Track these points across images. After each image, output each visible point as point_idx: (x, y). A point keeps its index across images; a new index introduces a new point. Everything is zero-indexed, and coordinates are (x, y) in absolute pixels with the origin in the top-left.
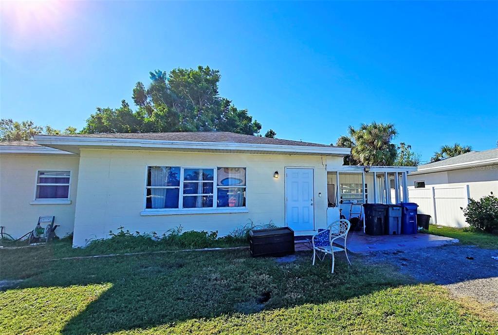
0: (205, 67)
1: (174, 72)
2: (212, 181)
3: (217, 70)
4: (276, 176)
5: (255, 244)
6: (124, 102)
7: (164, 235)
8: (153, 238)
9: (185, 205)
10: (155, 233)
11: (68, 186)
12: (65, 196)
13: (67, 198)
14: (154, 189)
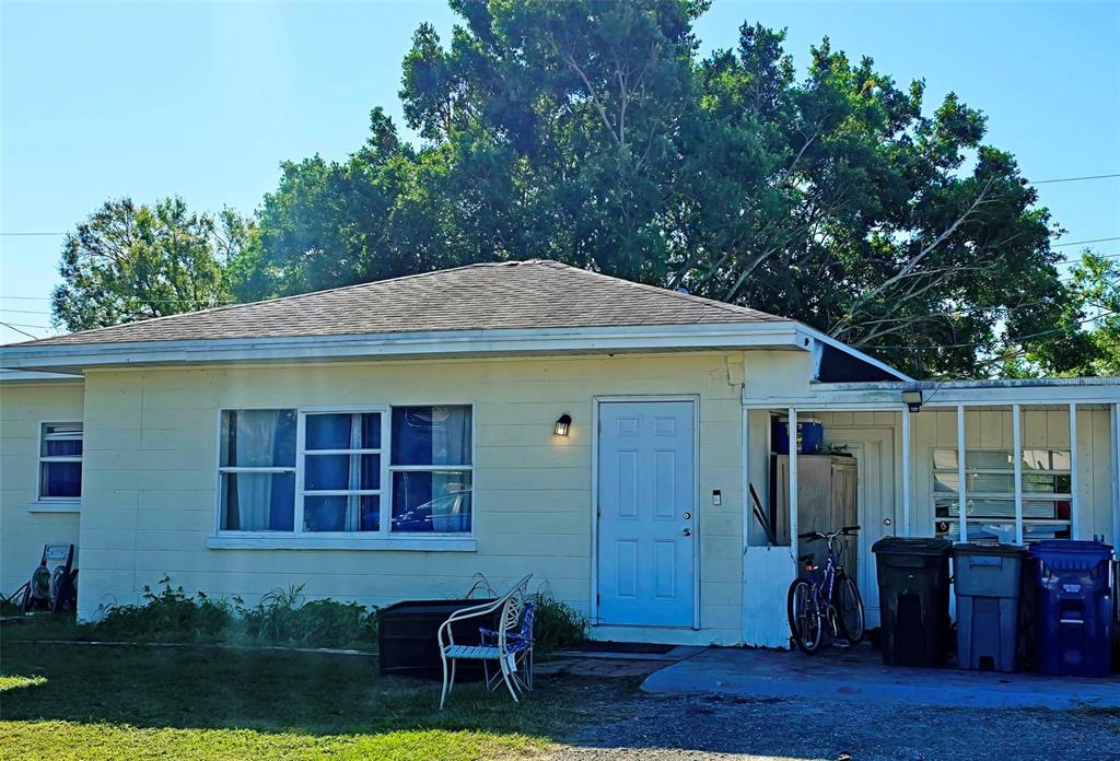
2: (378, 451)
4: (562, 430)
7: (261, 606)
9: (309, 524)
10: (240, 600)
14: (244, 474)
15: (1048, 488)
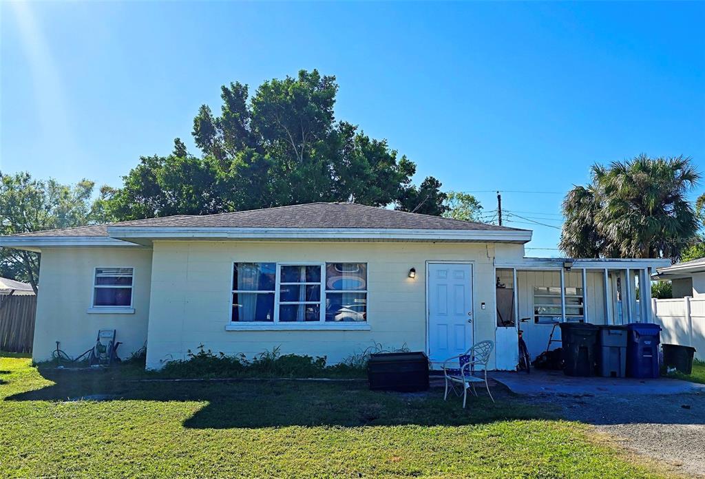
0: (310, 72)
1: (265, 88)
2: (318, 283)
3: (332, 76)
4: (412, 275)
5: (373, 371)
6: (177, 141)
7: (255, 358)
8: (241, 362)
9: (283, 318)
10: (243, 356)
11: (131, 289)
12: (127, 302)
13: (130, 305)
14: (242, 294)
15: (577, 303)
